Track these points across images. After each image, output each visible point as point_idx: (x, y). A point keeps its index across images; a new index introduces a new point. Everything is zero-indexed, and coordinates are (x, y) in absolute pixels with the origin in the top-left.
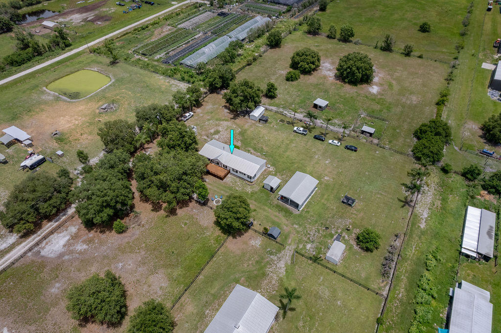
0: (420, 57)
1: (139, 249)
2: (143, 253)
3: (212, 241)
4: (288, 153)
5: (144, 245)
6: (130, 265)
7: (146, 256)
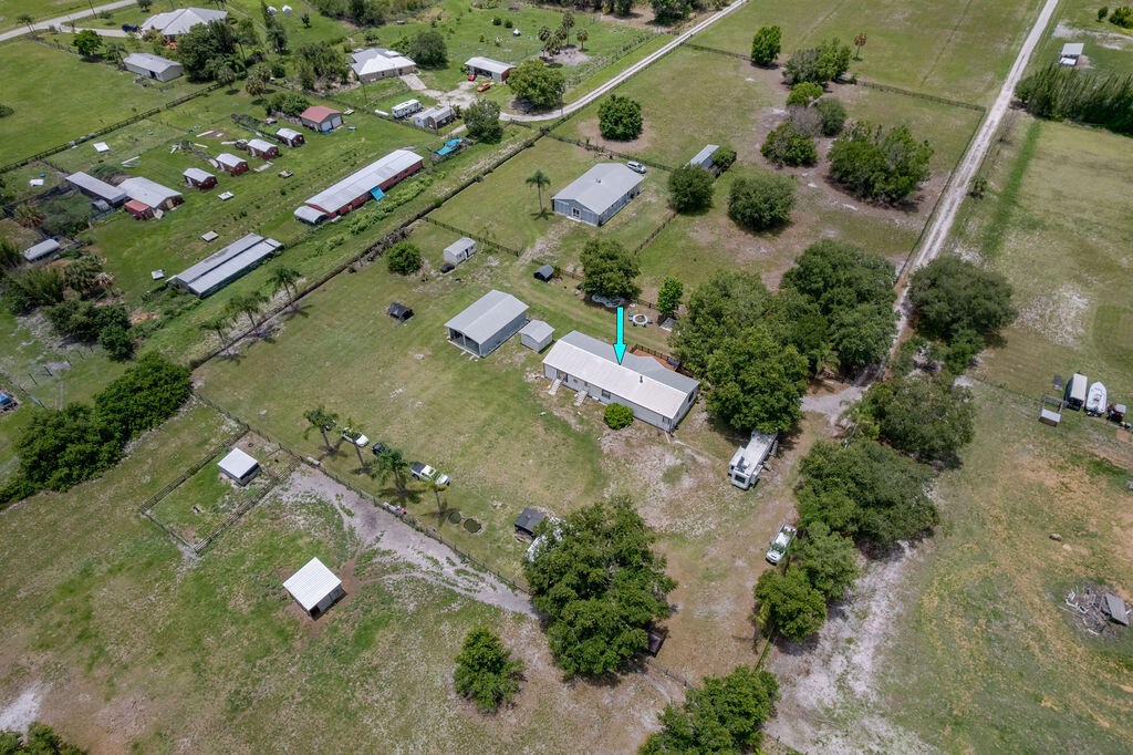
6: (750, 250)
7: (733, 258)
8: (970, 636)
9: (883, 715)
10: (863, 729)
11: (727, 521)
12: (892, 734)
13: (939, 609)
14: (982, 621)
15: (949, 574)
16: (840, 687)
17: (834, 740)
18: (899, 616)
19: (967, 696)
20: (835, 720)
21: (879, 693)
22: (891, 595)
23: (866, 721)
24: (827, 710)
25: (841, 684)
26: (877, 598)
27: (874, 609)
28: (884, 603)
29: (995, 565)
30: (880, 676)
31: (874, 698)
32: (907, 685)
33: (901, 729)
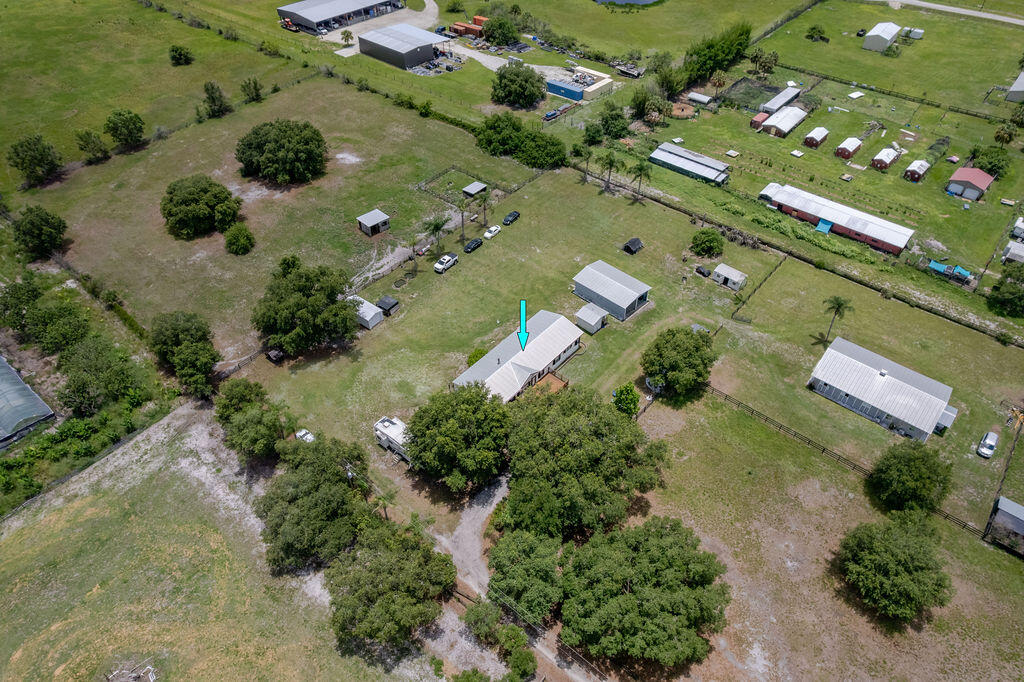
0: (276, 90)
1: (749, 533)
2: (756, 524)
3: (719, 415)
4: (505, 292)
5: (738, 525)
6: (787, 546)
7: (763, 519)
8: (174, 556)
9: (160, 469)
10: (160, 455)
11: (352, 418)
12: (147, 470)
13: (206, 544)
14: (178, 575)
15: (230, 569)
16: (192, 451)
17: (164, 435)
18: (217, 510)
19: (137, 531)
20: (174, 441)
21: (174, 473)
22: (236, 512)
23: (163, 458)
24: (182, 438)
25: (194, 453)
26: (240, 502)
27: (232, 496)
28: (233, 505)
29: (217, 617)
30: (183, 478)
31: (173, 468)
32: (169, 493)
33: (146, 477)
